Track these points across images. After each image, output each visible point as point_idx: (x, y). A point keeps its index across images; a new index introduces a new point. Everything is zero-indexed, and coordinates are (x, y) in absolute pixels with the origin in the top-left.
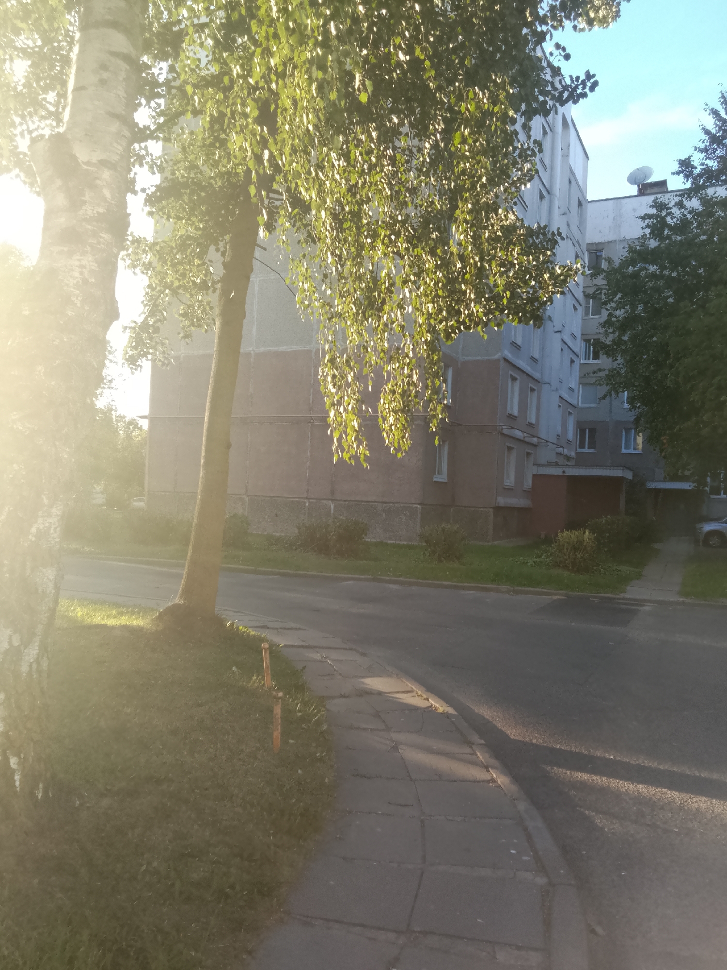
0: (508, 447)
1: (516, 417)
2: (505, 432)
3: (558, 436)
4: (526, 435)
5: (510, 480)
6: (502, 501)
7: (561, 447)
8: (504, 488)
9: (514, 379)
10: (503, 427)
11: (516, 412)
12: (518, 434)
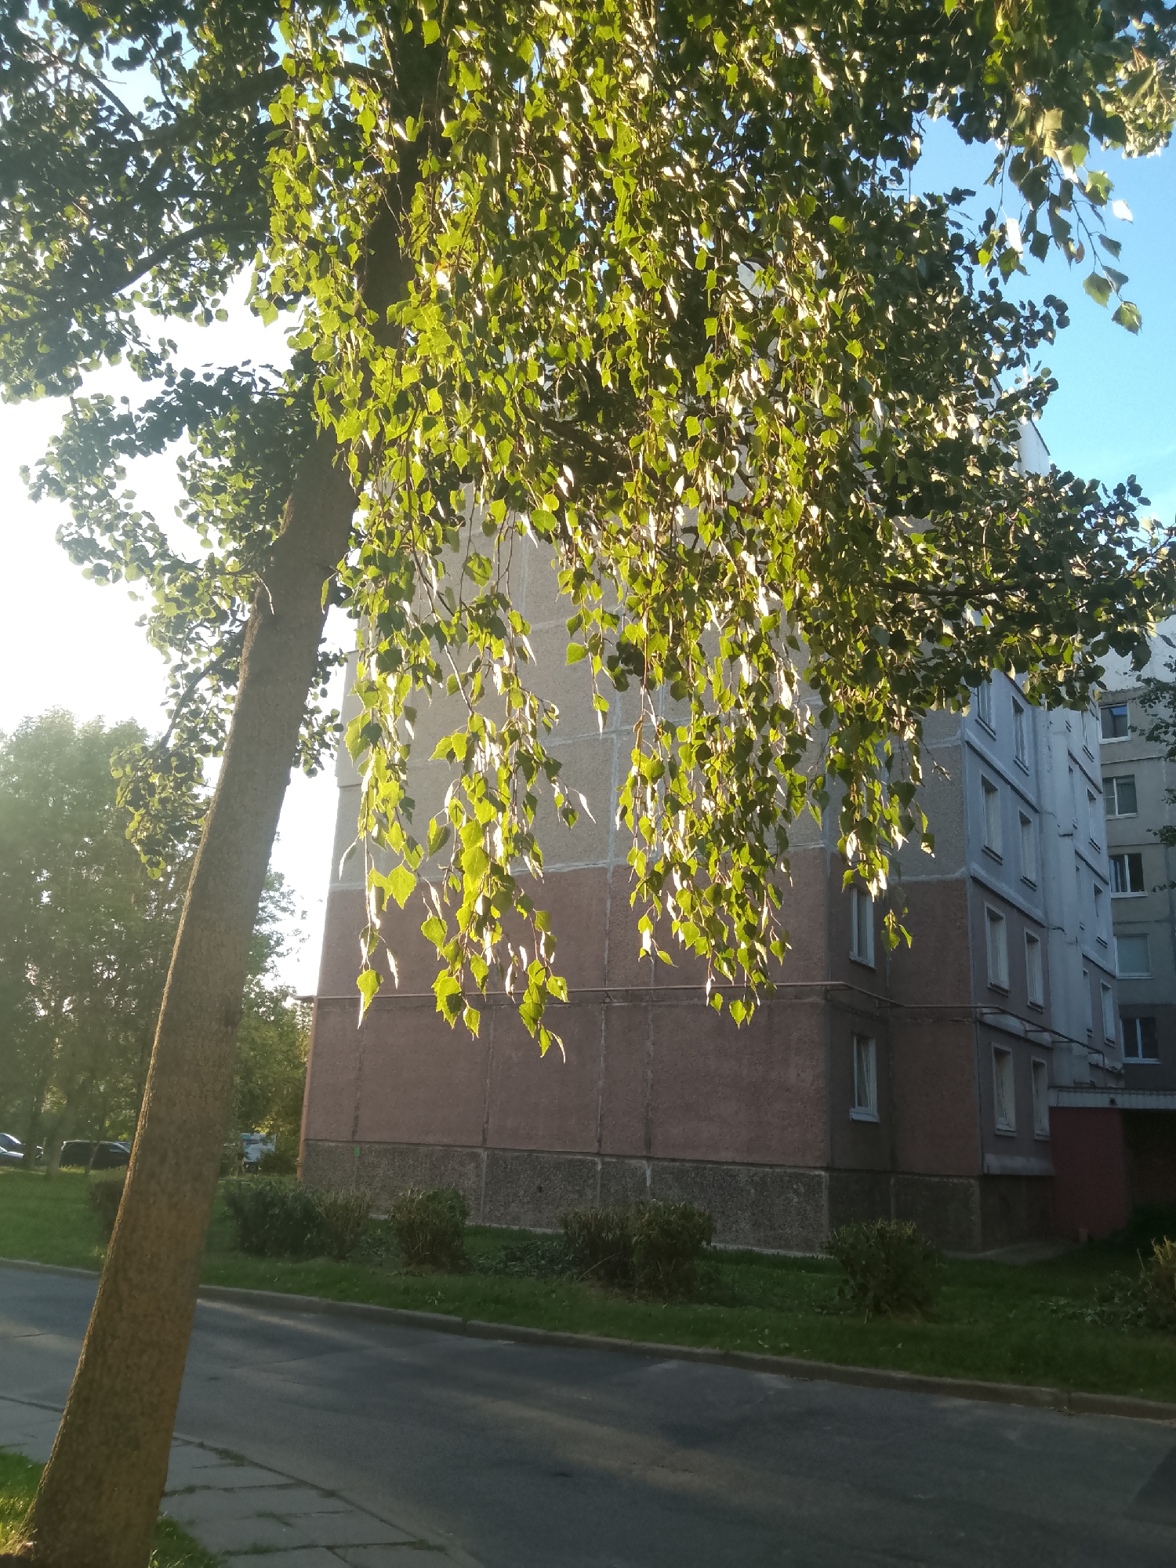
0: (996, 1049)
1: (1006, 991)
2: (989, 1019)
3: (1089, 1030)
4: (1028, 1027)
5: (1007, 1120)
6: (995, 1163)
7: (1098, 1052)
8: (996, 1135)
9: (995, 918)
10: (985, 1010)
11: (1004, 981)
12: (1013, 1024)
